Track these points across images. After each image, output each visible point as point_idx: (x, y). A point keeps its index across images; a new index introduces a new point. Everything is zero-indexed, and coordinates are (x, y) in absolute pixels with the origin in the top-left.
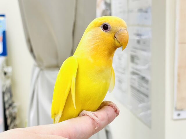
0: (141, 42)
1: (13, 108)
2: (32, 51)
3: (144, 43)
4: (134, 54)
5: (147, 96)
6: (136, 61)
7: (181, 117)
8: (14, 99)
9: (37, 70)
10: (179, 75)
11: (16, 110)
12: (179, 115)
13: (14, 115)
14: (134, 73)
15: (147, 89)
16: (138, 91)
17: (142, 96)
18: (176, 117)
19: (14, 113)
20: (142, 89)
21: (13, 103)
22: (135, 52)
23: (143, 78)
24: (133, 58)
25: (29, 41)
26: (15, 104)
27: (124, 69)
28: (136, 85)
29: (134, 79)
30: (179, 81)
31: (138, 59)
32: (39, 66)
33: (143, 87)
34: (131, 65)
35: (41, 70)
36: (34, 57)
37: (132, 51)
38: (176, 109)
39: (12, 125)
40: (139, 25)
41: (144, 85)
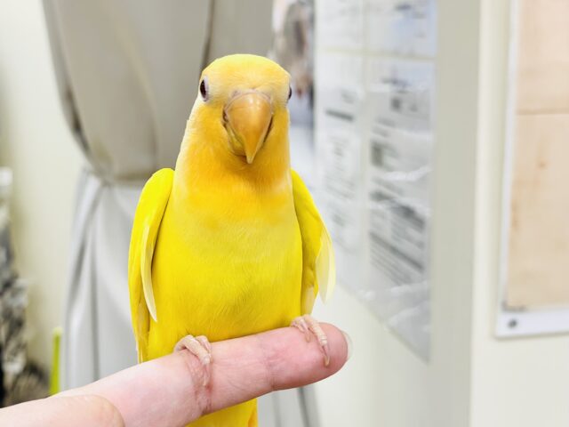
0: (405, 106)
1: (14, 295)
2: (77, 127)
3: (414, 108)
4: (380, 139)
5: (418, 265)
6: (388, 160)
7: (518, 330)
8: (18, 265)
9: (93, 184)
10: (515, 207)
11: (23, 300)
12: (513, 324)
13: (16, 314)
14: (379, 197)
15: (421, 245)
16: (394, 250)
17: (405, 266)
18: (504, 330)
19: (19, 307)
20: (406, 247)
21: (15, 277)
22: (385, 134)
23: (408, 212)
24: (378, 153)
25: (68, 97)
26: (21, 282)
27: (351, 184)
28: (387, 233)
29: (382, 216)
30: (515, 223)
31: (395, 155)
32: (99, 173)
33: (409, 239)
34: (372, 171)
35: (106, 184)
36: (84, 145)
37: (376, 131)
38: (506, 308)
39: (12, 345)
40: (396, 53)
41: (412, 232)
